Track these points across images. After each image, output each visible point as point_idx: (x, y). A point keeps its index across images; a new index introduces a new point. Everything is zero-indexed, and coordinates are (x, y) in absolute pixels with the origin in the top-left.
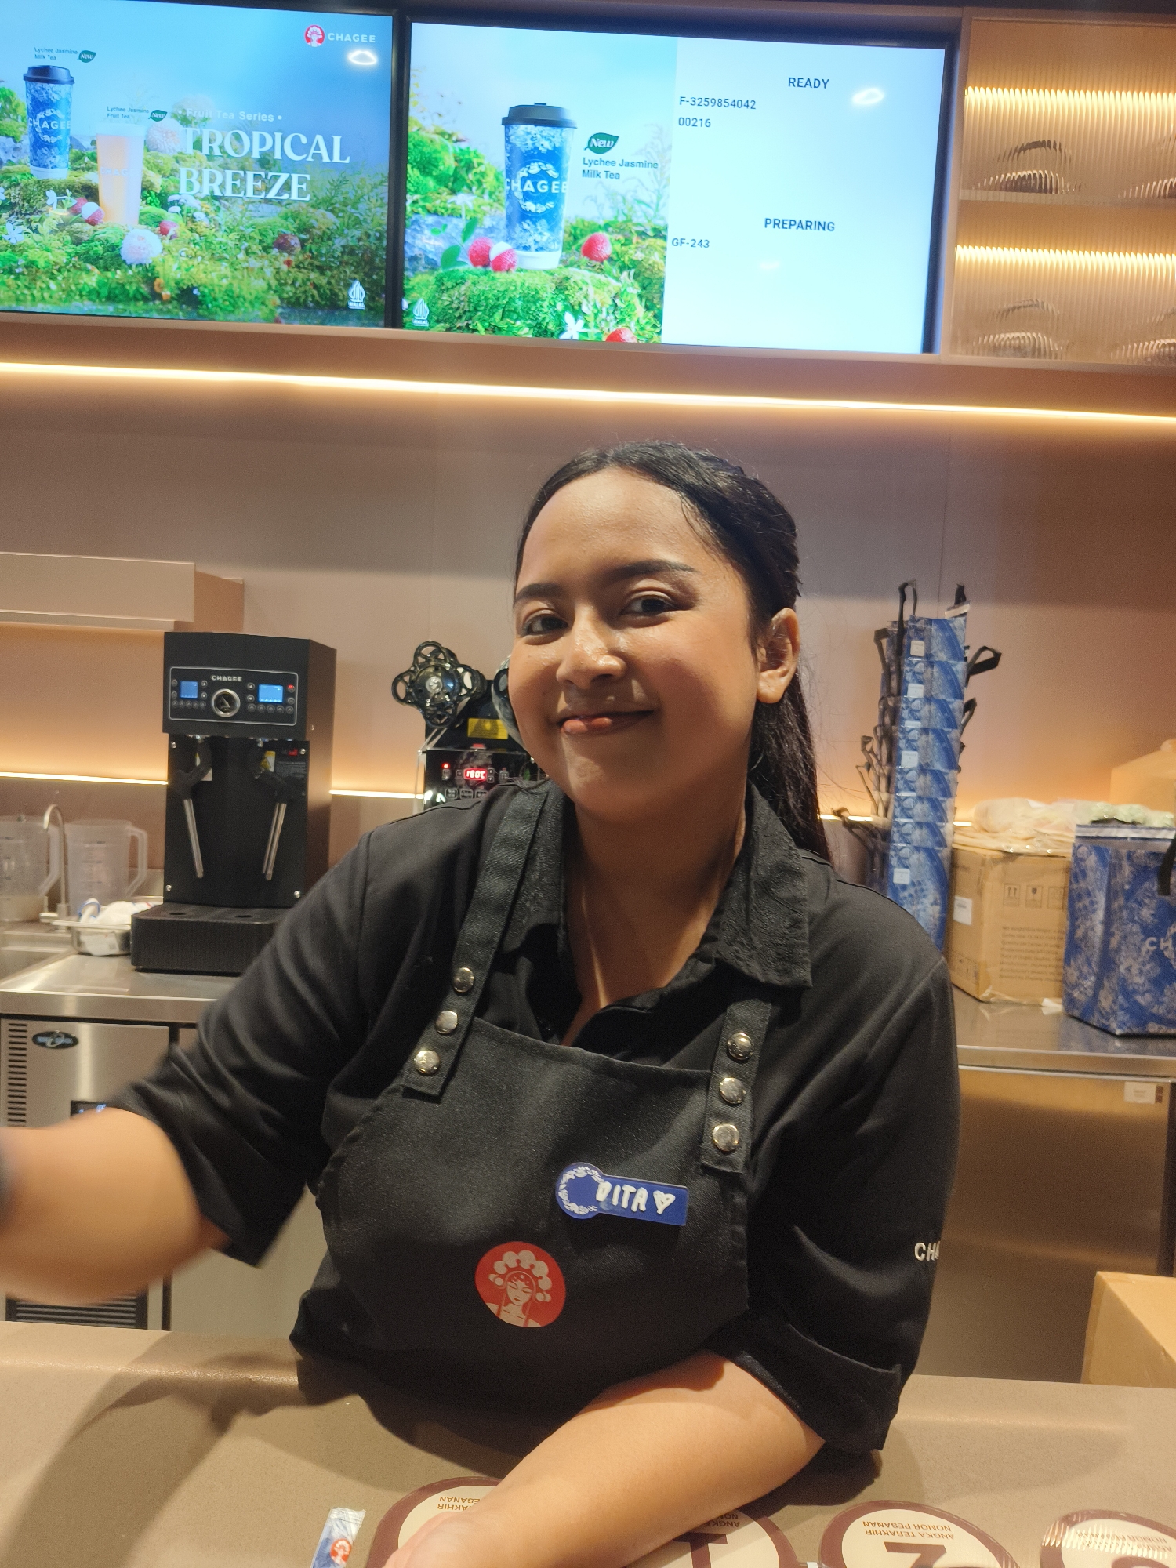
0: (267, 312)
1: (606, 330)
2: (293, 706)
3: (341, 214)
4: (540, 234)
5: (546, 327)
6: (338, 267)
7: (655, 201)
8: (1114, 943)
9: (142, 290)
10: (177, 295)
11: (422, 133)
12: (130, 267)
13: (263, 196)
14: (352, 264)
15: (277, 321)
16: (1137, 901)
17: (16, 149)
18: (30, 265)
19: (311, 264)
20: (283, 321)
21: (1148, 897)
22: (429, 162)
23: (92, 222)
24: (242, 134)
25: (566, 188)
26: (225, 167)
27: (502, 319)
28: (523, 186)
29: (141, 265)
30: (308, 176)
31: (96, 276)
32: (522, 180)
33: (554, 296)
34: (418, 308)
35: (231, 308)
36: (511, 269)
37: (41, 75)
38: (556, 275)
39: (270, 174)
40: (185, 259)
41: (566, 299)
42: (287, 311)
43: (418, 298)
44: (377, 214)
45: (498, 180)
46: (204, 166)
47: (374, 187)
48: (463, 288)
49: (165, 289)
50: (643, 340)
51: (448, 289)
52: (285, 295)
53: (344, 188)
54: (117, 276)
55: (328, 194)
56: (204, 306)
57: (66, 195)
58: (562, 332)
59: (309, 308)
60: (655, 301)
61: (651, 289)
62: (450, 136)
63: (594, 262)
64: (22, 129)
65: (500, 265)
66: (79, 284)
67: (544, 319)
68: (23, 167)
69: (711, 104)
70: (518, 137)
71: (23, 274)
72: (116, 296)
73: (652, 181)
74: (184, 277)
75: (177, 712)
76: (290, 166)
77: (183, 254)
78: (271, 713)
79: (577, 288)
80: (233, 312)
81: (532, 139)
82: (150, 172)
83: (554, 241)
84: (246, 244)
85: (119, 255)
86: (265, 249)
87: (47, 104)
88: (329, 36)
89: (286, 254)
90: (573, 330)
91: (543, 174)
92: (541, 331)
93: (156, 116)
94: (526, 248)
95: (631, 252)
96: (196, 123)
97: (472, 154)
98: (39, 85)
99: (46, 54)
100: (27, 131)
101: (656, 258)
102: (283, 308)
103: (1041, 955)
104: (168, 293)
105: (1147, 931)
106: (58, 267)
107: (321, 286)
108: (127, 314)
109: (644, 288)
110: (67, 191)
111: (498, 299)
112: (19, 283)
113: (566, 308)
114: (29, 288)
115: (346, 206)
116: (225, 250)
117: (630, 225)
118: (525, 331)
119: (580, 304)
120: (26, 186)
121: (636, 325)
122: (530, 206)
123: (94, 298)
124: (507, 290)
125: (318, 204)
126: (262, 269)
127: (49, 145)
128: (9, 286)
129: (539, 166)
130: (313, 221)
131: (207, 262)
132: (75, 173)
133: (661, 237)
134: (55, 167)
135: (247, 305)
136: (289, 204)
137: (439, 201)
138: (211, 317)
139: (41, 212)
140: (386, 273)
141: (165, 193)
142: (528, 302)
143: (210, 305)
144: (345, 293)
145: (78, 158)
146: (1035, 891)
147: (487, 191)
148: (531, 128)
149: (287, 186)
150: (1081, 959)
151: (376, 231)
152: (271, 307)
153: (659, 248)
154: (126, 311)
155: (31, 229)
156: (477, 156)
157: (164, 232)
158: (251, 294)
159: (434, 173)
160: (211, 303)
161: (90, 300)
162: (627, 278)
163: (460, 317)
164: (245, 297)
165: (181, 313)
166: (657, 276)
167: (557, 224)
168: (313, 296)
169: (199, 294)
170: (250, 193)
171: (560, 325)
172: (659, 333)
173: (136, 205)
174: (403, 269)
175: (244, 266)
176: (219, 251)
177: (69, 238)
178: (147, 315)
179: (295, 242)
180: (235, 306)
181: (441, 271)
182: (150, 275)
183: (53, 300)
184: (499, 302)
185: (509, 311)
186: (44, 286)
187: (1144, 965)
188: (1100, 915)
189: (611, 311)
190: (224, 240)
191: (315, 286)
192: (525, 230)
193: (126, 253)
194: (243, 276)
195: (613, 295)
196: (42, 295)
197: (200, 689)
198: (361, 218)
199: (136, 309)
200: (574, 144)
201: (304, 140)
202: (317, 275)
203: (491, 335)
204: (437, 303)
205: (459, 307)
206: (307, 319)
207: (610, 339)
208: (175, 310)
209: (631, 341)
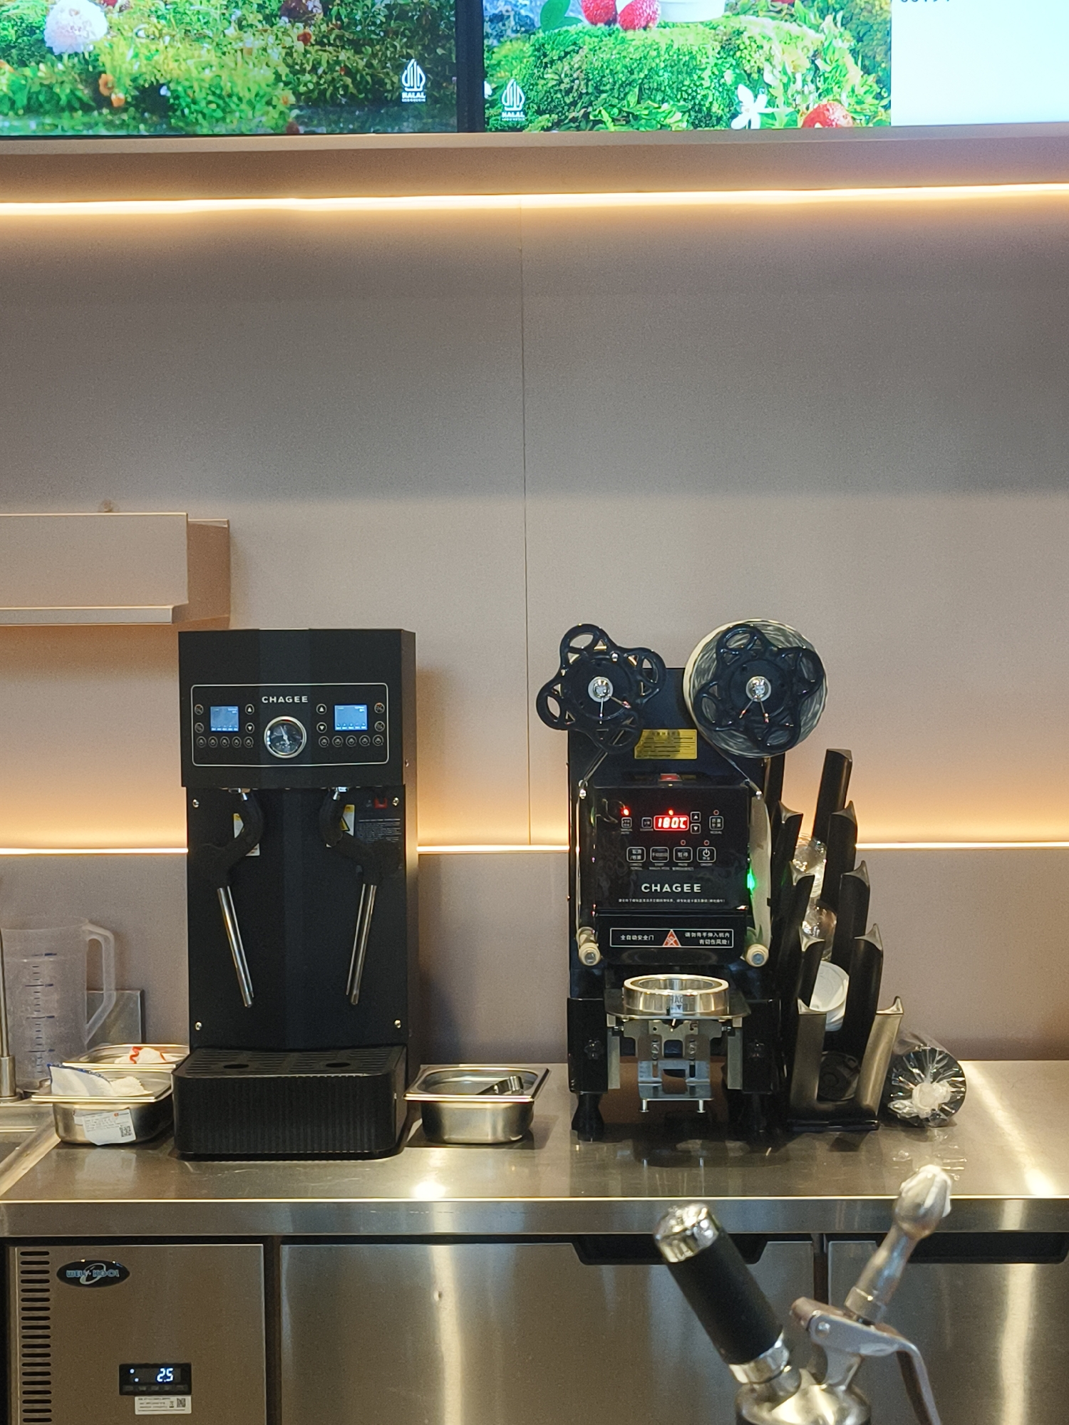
0: (276, 116)
1: (802, 108)
2: (384, 733)
5: (709, 109)
6: (382, 41)
9: (79, 94)
10: (133, 97)
12: (60, 58)
14: (404, 35)
15: (292, 131)
19: (340, 37)
20: (302, 129)
27: (639, 102)
29: (76, 54)
31: (7, 75)
33: (720, 62)
34: (508, 94)
35: (219, 114)
36: (650, 24)
38: (721, 28)
40: (144, 41)
41: (738, 65)
42: (306, 111)
43: (509, 79)
48: (577, 58)
49: (116, 90)
50: (861, 121)
51: (552, 62)
52: (302, 89)
54: (40, 74)
56: (178, 113)
58: (734, 116)
59: (340, 105)
60: (878, 58)
61: (871, 40)
63: (779, 6)
65: (632, 19)
67: (705, 97)
72: (41, 105)
74: (144, 70)
75: (204, 754)
77: (142, 34)
78: (351, 747)
79: (754, 46)
80: (224, 119)
84: (239, 13)
85: (43, 41)
86: (269, 19)
89: (301, 25)
90: (752, 110)
92: (701, 117)
102: (301, 108)
104: (122, 96)
107: (358, 71)
108: (58, 132)
109: (860, 40)
111: (632, 72)
113: (739, 77)
116: (205, 23)
118: (678, 121)
119: (760, 71)
121: (849, 97)
123: (6, 110)
124: (645, 58)
126: (265, 50)
131: (179, 45)
135: (244, 106)
138: (190, 130)
140: (456, 45)
142: (679, 73)
143: (186, 111)
144: (395, 79)
152: (281, 107)
154: (57, 126)
158: (249, 90)
160: (188, 106)
162: (832, 24)
163: (574, 103)
164: (241, 95)
165: (142, 127)
166: (879, 19)
168: (345, 87)
169: (169, 94)
171: (731, 104)
172: (887, 107)
174: (483, 36)
175: (236, 47)
176: (197, 26)
178: (91, 133)
179: (313, 4)
180: (226, 110)
181: (541, 34)
182: (91, 69)
184: (633, 77)
185: (649, 89)
189: (809, 79)
191: (348, 72)
193: (52, 37)
194: (236, 64)
195: (811, 53)
197: (244, 718)
199: (73, 123)
202: (350, 53)
203: (624, 129)
204: (537, 84)
205: (572, 87)
206: (337, 123)
207: (810, 122)
208: (133, 123)
209: (844, 123)
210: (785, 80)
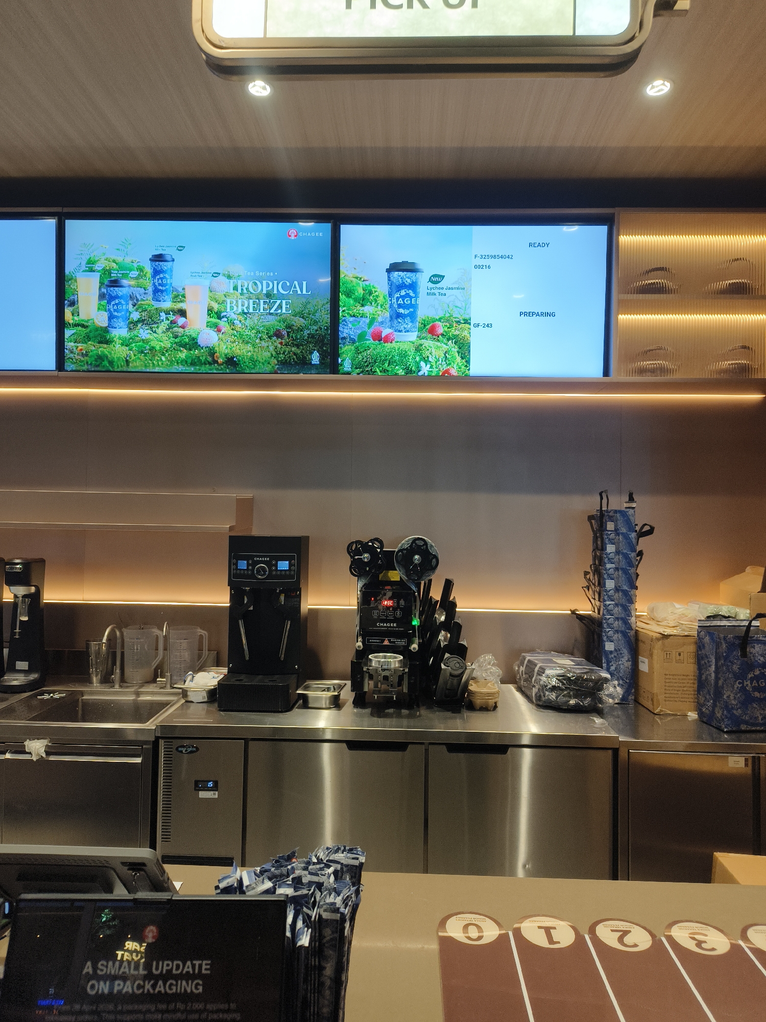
0: (271, 368)
1: (441, 369)
2: (294, 571)
3: (307, 319)
4: (407, 324)
5: (411, 369)
6: (306, 345)
7: (464, 306)
8: (720, 683)
9: (208, 359)
10: (226, 361)
11: (346, 277)
12: (202, 348)
13: (268, 312)
14: (313, 343)
15: (276, 373)
16: (730, 661)
17: (145, 293)
18: (152, 349)
19: (292, 343)
20: (279, 372)
21: (736, 659)
22: (350, 292)
23: (183, 327)
24: (256, 281)
25: (419, 301)
26: (250, 298)
27: (388, 366)
28: (397, 301)
29: (208, 347)
30: (290, 301)
31: (185, 353)
32: (397, 299)
33: (415, 354)
34: (346, 362)
35: (253, 366)
36: (393, 342)
37: (158, 258)
38: (415, 343)
39: (272, 301)
40: (230, 343)
41: (421, 355)
42: (281, 366)
43: (347, 358)
44: (325, 317)
45: (385, 299)
46: (239, 298)
47: (323, 305)
48: (369, 351)
49: (220, 358)
50: (461, 374)
51: (361, 352)
52: (280, 359)
53: (308, 306)
54: (196, 353)
55: (301, 309)
56: (239, 366)
57: (170, 314)
58: (419, 371)
59: (292, 365)
60: (466, 354)
61: (464, 349)
62: (361, 278)
63: (434, 337)
64: (148, 284)
65: (387, 339)
66: (177, 357)
67: (410, 365)
68: (148, 301)
69: (490, 258)
70: (394, 278)
71: (149, 353)
72: (195, 363)
73: (462, 296)
74: (229, 352)
75: (236, 576)
76: (281, 297)
77: (229, 341)
78: (283, 575)
79: (426, 349)
80: (254, 368)
81: (401, 278)
82: (212, 302)
83: (414, 327)
84: (260, 335)
85: (196, 343)
86: (270, 337)
87: (161, 272)
88: (300, 234)
89: (280, 339)
90: (425, 369)
91: (407, 295)
92: (409, 371)
93: (215, 275)
94: (400, 331)
95: (452, 331)
96: (235, 278)
97: (372, 287)
98: (158, 263)
99: (160, 248)
100: (151, 285)
101: (465, 333)
102: (278, 365)
103: (685, 689)
104: (221, 360)
105: (737, 677)
106: (166, 349)
107: (298, 354)
108: (201, 371)
109: (460, 348)
110: (171, 312)
111: (386, 356)
112: (147, 358)
113: (421, 359)
114: (151, 360)
115: (310, 314)
116: (249, 338)
117: (452, 318)
118: (401, 372)
119: (428, 357)
120: (150, 310)
121: (456, 366)
122: (401, 311)
123: (184, 364)
124: (391, 352)
125: (297, 314)
126: (268, 347)
127: (162, 291)
128: (141, 360)
129: (405, 291)
130: (294, 323)
131: (241, 345)
132: (175, 304)
133: (468, 323)
134: (165, 301)
135: (261, 364)
136: (281, 315)
137: (356, 310)
138: (243, 371)
139: (158, 323)
140: (330, 346)
141: (219, 312)
142: (402, 357)
144: (310, 357)
145: (176, 297)
146: (680, 654)
147: (379, 304)
148: (400, 273)
149: (280, 307)
150: (705, 691)
151: (325, 326)
152: (273, 365)
153: (467, 329)
154: (200, 369)
155: (152, 331)
156: (374, 288)
157: (219, 330)
158: (263, 359)
159: (353, 297)
160: (243, 364)
161: (182, 365)
162: (451, 344)
163: (368, 366)
164: (260, 361)
165: (227, 370)
166: (467, 342)
167: (415, 318)
168: (294, 359)
169: (237, 360)
170: (262, 311)
171: (418, 367)
172: (469, 370)
173: (206, 318)
174: (339, 344)
175: (259, 345)
176: (247, 339)
177: (171, 335)
178: (211, 372)
179: (285, 333)
180: (255, 365)
181: (357, 344)
182: (212, 352)
183: (164, 366)
184: (387, 358)
185: (392, 362)
186: (159, 359)
187: (736, 694)
188: (713, 667)
189: (444, 360)
190: (249, 333)
191: (295, 354)
192: (399, 322)
193: (201, 342)
194: (259, 351)
195: (444, 352)
196: (158, 363)
197: (248, 565)
198: (317, 320)
199: (205, 369)
200: (423, 281)
201: (288, 284)
202: (295, 348)
203: (384, 374)
204: (356, 359)
205: (367, 361)
206: (290, 371)
207: (444, 373)
208: (225, 369)
209: (455, 374)
210: (436, 360)
